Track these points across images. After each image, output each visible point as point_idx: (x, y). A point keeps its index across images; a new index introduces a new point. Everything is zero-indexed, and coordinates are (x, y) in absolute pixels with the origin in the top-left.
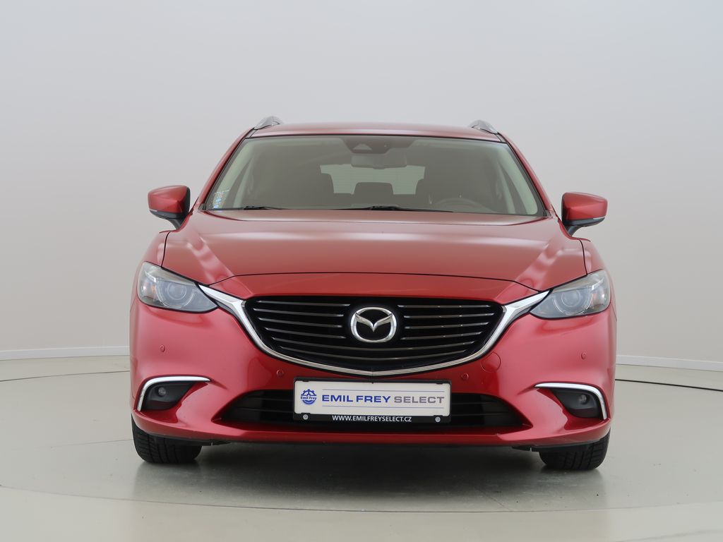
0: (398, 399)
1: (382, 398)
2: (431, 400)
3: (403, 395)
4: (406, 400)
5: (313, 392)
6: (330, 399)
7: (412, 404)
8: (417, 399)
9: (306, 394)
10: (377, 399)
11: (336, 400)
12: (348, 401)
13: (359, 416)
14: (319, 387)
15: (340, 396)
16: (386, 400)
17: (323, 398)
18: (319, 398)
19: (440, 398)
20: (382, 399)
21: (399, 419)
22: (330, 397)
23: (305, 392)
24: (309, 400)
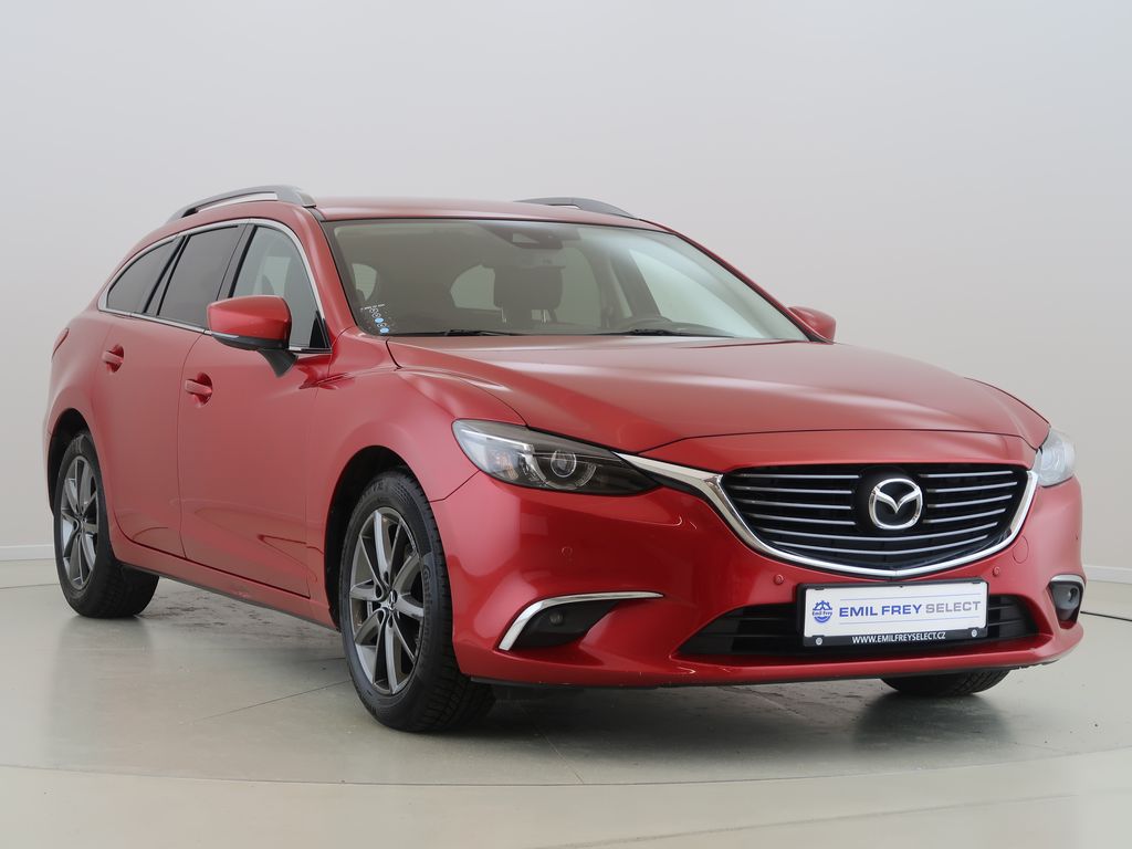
0: (930, 608)
1: (912, 608)
2: (967, 606)
3: (935, 602)
4: (939, 608)
5: (828, 604)
6: (849, 613)
7: (946, 613)
8: (951, 607)
9: (819, 608)
10: (906, 610)
11: (857, 614)
12: (872, 614)
13: (885, 635)
14: (836, 597)
15: (862, 608)
16: (917, 610)
17: (841, 612)
18: (836, 612)
19: (976, 603)
20: (913, 610)
21: (931, 636)
22: (849, 610)
23: (818, 605)
24: (822, 616)
